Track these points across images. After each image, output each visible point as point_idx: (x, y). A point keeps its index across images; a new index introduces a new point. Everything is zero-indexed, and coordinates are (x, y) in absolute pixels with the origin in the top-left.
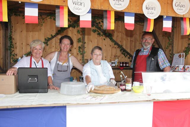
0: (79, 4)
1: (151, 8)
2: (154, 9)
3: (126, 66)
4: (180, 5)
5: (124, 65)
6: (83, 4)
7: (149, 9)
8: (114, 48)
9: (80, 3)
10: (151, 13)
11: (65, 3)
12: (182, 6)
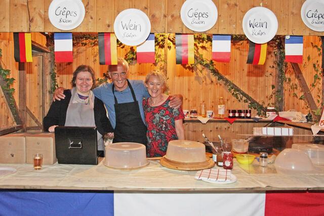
0: (132, 28)
1: (259, 25)
2: (264, 26)
3: (240, 117)
4: (317, 15)
5: (237, 115)
6: (138, 28)
7: (255, 27)
8: (219, 85)
9: (133, 26)
10: (258, 34)
11: (110, 27)
12: (322, 16)
